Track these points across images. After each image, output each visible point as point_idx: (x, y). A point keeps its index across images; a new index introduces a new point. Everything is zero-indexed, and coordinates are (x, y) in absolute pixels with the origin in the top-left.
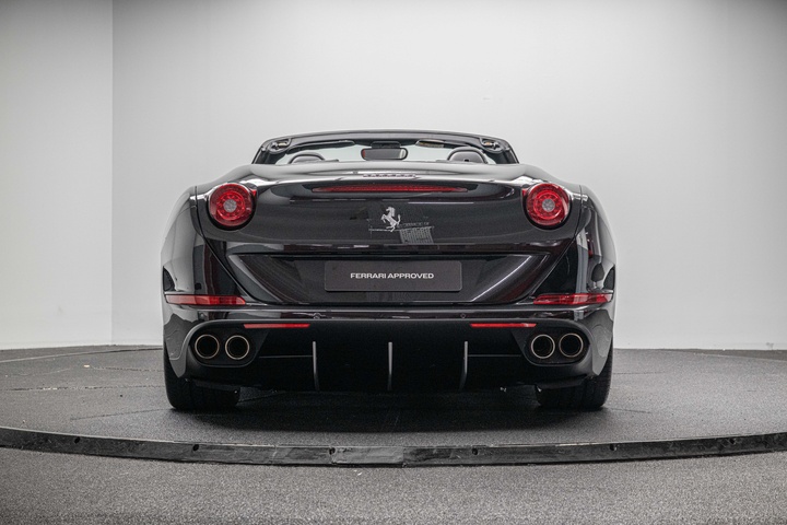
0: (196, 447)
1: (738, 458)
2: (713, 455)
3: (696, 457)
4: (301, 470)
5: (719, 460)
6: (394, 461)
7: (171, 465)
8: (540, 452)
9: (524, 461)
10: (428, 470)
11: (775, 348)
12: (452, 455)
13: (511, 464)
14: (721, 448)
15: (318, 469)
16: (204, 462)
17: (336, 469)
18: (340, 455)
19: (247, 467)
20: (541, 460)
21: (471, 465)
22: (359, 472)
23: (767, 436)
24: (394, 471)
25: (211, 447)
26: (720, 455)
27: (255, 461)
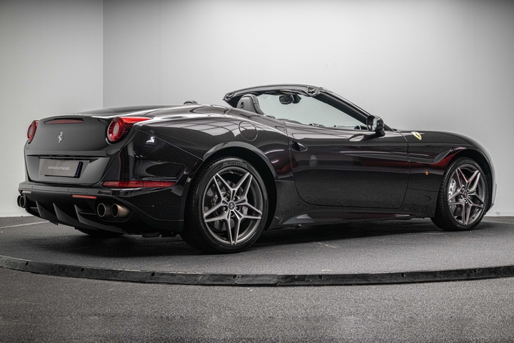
0: (153, 274)
1: (479, 282)
2: (464, 280)
3: (453, 280)
4: (216, 288)
5: (468, 283)
6: (272, 283)
7: (138, 284)
8: (360, 278)
9: (350, 283)
10: (292, 288)
11: (501, 215)
12: (306, 279)
13: (342, 285)
14: (468, 275)
15: (226, 288)
16: (158, 283)
17: (237, 288)
18: (240, 279)
19: (184, 286)
20: (360, 282)
21: (318, 285)
22: (251, 289)
23: (496, 268)
24: (272, 289)
25: (163, 274)
26: (468, 280)
27: (189, 282)
